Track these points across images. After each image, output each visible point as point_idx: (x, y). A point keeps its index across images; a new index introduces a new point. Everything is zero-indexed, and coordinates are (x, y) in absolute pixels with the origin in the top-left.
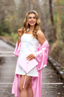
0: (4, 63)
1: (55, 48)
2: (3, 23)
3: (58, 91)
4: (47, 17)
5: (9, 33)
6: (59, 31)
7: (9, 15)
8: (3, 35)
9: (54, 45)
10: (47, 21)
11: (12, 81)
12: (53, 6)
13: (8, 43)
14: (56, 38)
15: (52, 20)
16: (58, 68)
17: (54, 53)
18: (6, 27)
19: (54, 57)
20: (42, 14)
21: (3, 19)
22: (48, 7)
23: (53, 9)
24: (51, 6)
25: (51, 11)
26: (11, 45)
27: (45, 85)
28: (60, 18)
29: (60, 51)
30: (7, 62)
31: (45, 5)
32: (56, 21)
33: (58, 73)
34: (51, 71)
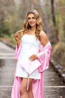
0: (3, 65)
1: (57, 50)
2: (2, 24)
3: (61, 94)
4: (49, 18)
5: (9, 34)
6: (61, 32)
7: (9, 16)
8: (2, 37)
9: (57, 47)
10: (49, 22)
11: (12, 83)
12: (55, 6)
13: (8, 45)
14: (58, 40)
15: (54, 21)
16: (60, 70)
17: (56, 56)
18: (6, 28)
19: (56, 60)
20: (44, 14)
21: (3, 20)
22: (50, 7)
23: (55, 10)
24: (53, 7)
25: (53, 11)
26: (11, 46)
27: (47, 89)
28: (63, 19)
29: (62, 54)
30: (6, 64)
31: (47, 5)
32: (58, 22)
33: (60, 76)
34: (52, 73)
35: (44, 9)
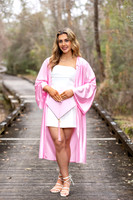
0: (30, 111)
1: (102, 91)
2: (28, 56)
3: (109, 149)
4: (91, 47)
5: (37, 70)
6: (108, 66)
7: (36, 45)
8: (28, 73)
9: (102, 85)
10: (91, 52)
12: (99, 29)
14: (104, 76)
15: (99, 50)
16: (107, 117)
17: (101, 97)
18: (33, 62)
19: (101, 103)
20: (84, 41)
21: (28, 50)
22: (93, 31)
23: (100, 35)
24: (97, 30)
25: (97, 37)
27: (90, 142)
29: (110, 95)
30: (34, 109)
31: (87, 28)
32: (105, 52)
33: (108, 124)
34: (97, 121)
35: (84, 34)
